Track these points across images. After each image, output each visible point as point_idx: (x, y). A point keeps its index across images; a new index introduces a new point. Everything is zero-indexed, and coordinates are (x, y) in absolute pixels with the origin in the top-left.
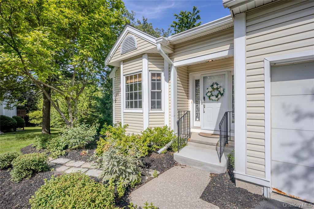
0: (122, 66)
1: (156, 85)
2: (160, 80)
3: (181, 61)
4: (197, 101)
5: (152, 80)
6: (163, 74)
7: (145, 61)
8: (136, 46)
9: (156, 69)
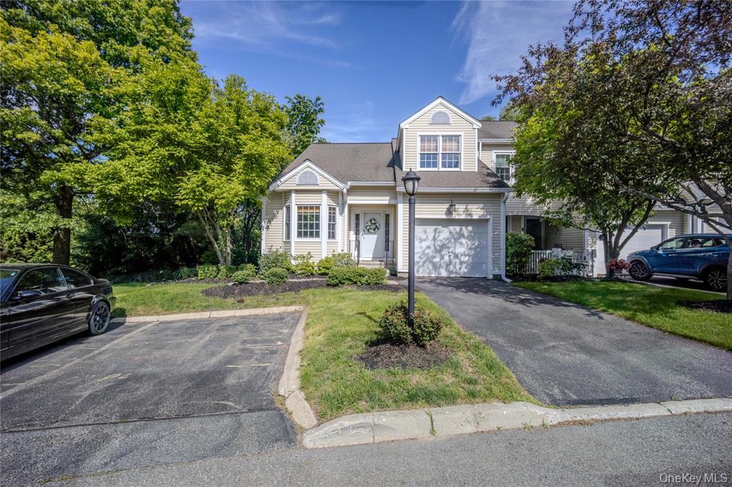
0: (293, 195)
1: (332, 218)
2: (334, 213)
3: (351, 200)
4: (357, 233)
5: (330, 213)
6: (337, 208)
7: (324, 196)
8: (319, 182)
9: (332, 203)
